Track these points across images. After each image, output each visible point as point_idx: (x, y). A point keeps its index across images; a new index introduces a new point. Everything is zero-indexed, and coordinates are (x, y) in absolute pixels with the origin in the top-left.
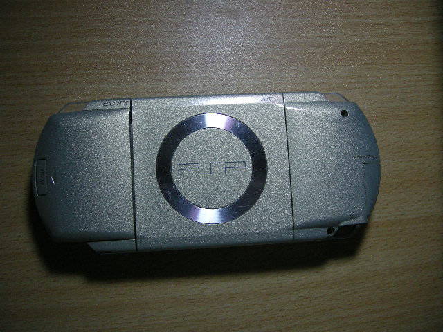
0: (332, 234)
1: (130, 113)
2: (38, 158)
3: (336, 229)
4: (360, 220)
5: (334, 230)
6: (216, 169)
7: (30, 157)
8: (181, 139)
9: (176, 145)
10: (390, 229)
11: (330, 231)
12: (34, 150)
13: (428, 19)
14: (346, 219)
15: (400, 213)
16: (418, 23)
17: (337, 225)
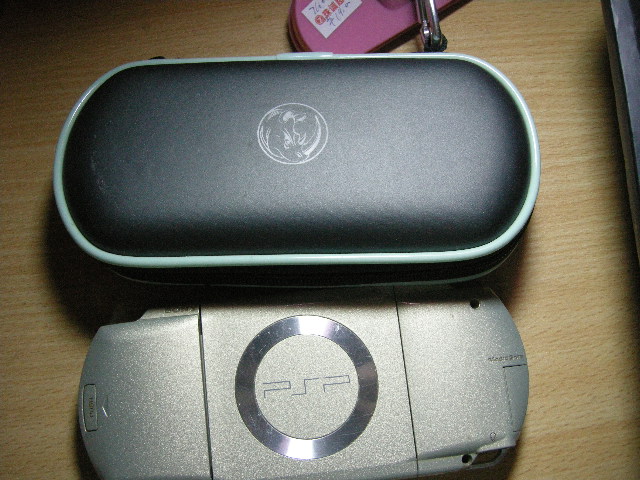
0: (468, 464)
1: (200, 321)
2: (85, 384)
3: (474, 456)
4: (504, 443)
5: (470, 457)
6: (312, 387)
7: (76, 381)
8: (265, 351)
9: (259, 359)
10: (551, 444)
11: (466, 459)
12: (80, 371)
13: (580, 159)
14: (485, 443)
15: (563, 423)
16: (568, 166)
17: (474, 451)
